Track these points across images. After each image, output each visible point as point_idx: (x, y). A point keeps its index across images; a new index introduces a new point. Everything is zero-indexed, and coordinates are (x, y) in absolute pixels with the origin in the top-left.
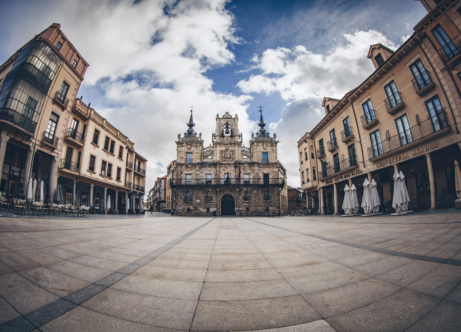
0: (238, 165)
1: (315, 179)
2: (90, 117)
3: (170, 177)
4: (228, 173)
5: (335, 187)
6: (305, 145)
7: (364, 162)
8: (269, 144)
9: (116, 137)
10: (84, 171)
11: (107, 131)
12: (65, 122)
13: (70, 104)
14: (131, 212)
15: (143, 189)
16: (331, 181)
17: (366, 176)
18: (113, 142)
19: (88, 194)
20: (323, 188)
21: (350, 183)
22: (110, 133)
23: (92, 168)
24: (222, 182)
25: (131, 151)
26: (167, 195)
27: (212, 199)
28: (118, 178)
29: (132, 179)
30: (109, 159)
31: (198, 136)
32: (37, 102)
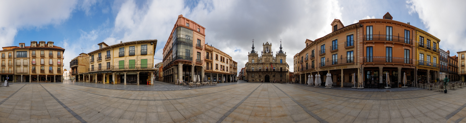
0: (271, 64)
1: (299, 71)
2: (213, 50)
3: (246, 68)
4: (267, 67)
5: (306, 75)
6: (296, 58)
7: (317, 68)
8: (283, 56)
9: (225, 56)
10: (214, 69)
11: (221, 54)
12: (203, 54)
13: (203, 47)
14: (232, 81)
15: (236, 73)
16: (304, 72)
17: (317, 73)
18: (224, 58)
19: (216, 76)
20: (301, 74)
21: (311, 74)
22: (222, 55)
23: (217, 68)
24: (265, 70)
25: (231, 60)
26: (246, 75)
27: (261, 76)
28: (227, 70)
29: (232, 70)
30: (223, 64)
31: (256, 52)
32: (190, 50)
